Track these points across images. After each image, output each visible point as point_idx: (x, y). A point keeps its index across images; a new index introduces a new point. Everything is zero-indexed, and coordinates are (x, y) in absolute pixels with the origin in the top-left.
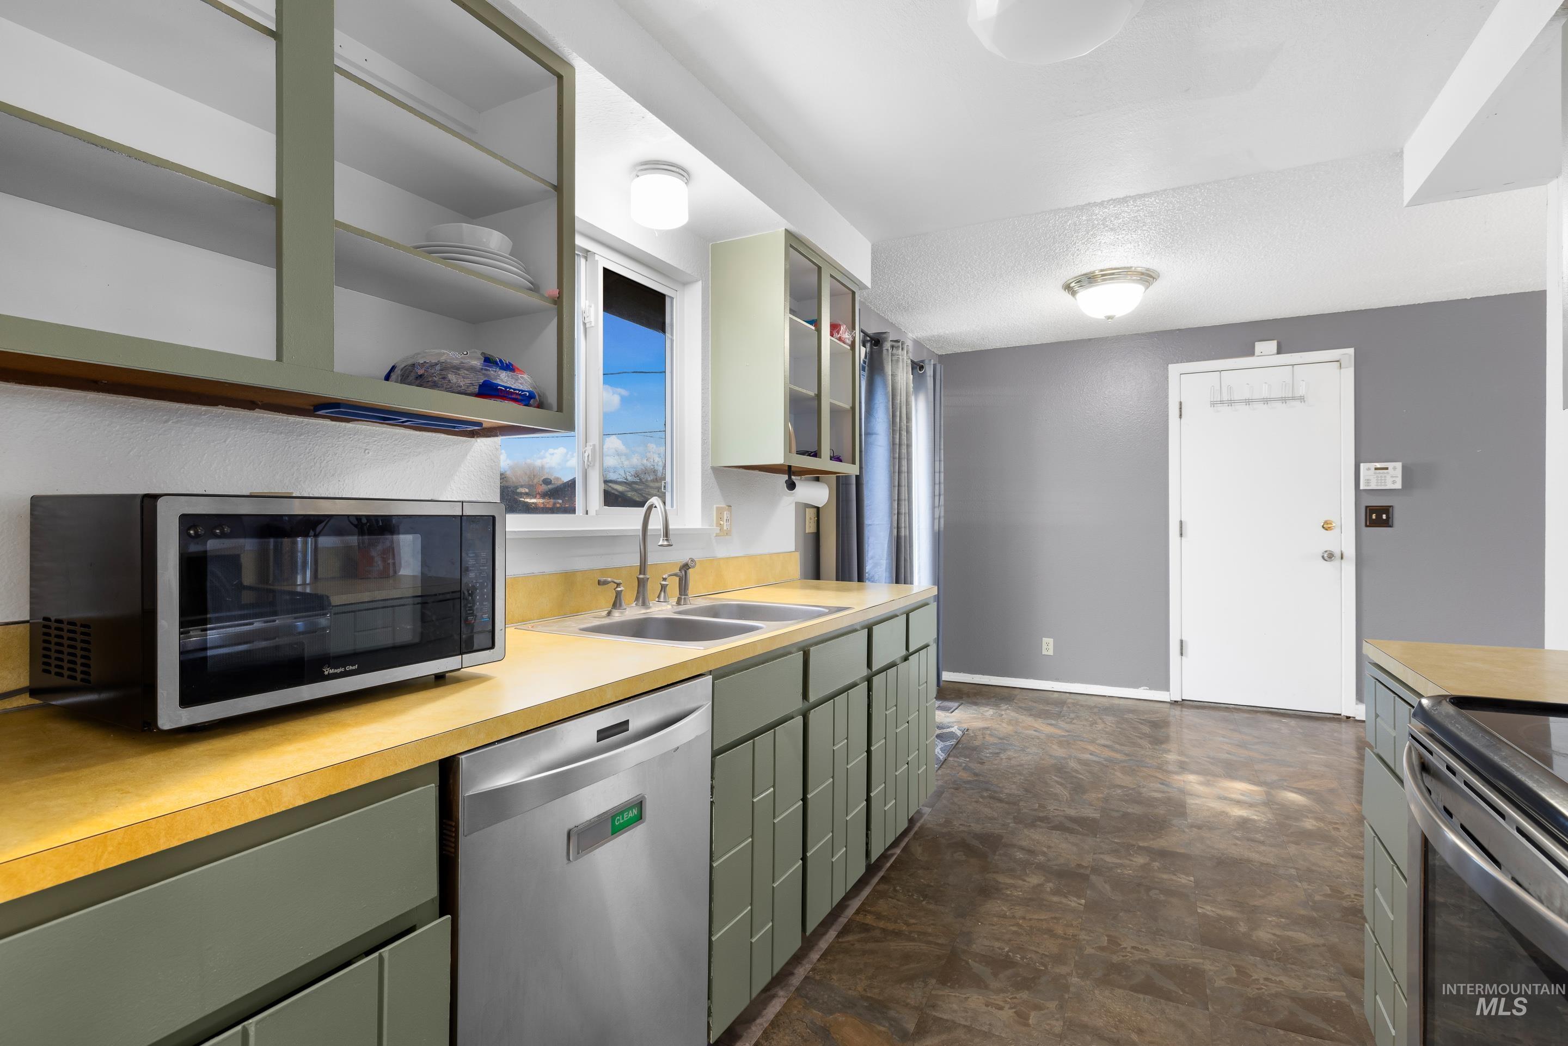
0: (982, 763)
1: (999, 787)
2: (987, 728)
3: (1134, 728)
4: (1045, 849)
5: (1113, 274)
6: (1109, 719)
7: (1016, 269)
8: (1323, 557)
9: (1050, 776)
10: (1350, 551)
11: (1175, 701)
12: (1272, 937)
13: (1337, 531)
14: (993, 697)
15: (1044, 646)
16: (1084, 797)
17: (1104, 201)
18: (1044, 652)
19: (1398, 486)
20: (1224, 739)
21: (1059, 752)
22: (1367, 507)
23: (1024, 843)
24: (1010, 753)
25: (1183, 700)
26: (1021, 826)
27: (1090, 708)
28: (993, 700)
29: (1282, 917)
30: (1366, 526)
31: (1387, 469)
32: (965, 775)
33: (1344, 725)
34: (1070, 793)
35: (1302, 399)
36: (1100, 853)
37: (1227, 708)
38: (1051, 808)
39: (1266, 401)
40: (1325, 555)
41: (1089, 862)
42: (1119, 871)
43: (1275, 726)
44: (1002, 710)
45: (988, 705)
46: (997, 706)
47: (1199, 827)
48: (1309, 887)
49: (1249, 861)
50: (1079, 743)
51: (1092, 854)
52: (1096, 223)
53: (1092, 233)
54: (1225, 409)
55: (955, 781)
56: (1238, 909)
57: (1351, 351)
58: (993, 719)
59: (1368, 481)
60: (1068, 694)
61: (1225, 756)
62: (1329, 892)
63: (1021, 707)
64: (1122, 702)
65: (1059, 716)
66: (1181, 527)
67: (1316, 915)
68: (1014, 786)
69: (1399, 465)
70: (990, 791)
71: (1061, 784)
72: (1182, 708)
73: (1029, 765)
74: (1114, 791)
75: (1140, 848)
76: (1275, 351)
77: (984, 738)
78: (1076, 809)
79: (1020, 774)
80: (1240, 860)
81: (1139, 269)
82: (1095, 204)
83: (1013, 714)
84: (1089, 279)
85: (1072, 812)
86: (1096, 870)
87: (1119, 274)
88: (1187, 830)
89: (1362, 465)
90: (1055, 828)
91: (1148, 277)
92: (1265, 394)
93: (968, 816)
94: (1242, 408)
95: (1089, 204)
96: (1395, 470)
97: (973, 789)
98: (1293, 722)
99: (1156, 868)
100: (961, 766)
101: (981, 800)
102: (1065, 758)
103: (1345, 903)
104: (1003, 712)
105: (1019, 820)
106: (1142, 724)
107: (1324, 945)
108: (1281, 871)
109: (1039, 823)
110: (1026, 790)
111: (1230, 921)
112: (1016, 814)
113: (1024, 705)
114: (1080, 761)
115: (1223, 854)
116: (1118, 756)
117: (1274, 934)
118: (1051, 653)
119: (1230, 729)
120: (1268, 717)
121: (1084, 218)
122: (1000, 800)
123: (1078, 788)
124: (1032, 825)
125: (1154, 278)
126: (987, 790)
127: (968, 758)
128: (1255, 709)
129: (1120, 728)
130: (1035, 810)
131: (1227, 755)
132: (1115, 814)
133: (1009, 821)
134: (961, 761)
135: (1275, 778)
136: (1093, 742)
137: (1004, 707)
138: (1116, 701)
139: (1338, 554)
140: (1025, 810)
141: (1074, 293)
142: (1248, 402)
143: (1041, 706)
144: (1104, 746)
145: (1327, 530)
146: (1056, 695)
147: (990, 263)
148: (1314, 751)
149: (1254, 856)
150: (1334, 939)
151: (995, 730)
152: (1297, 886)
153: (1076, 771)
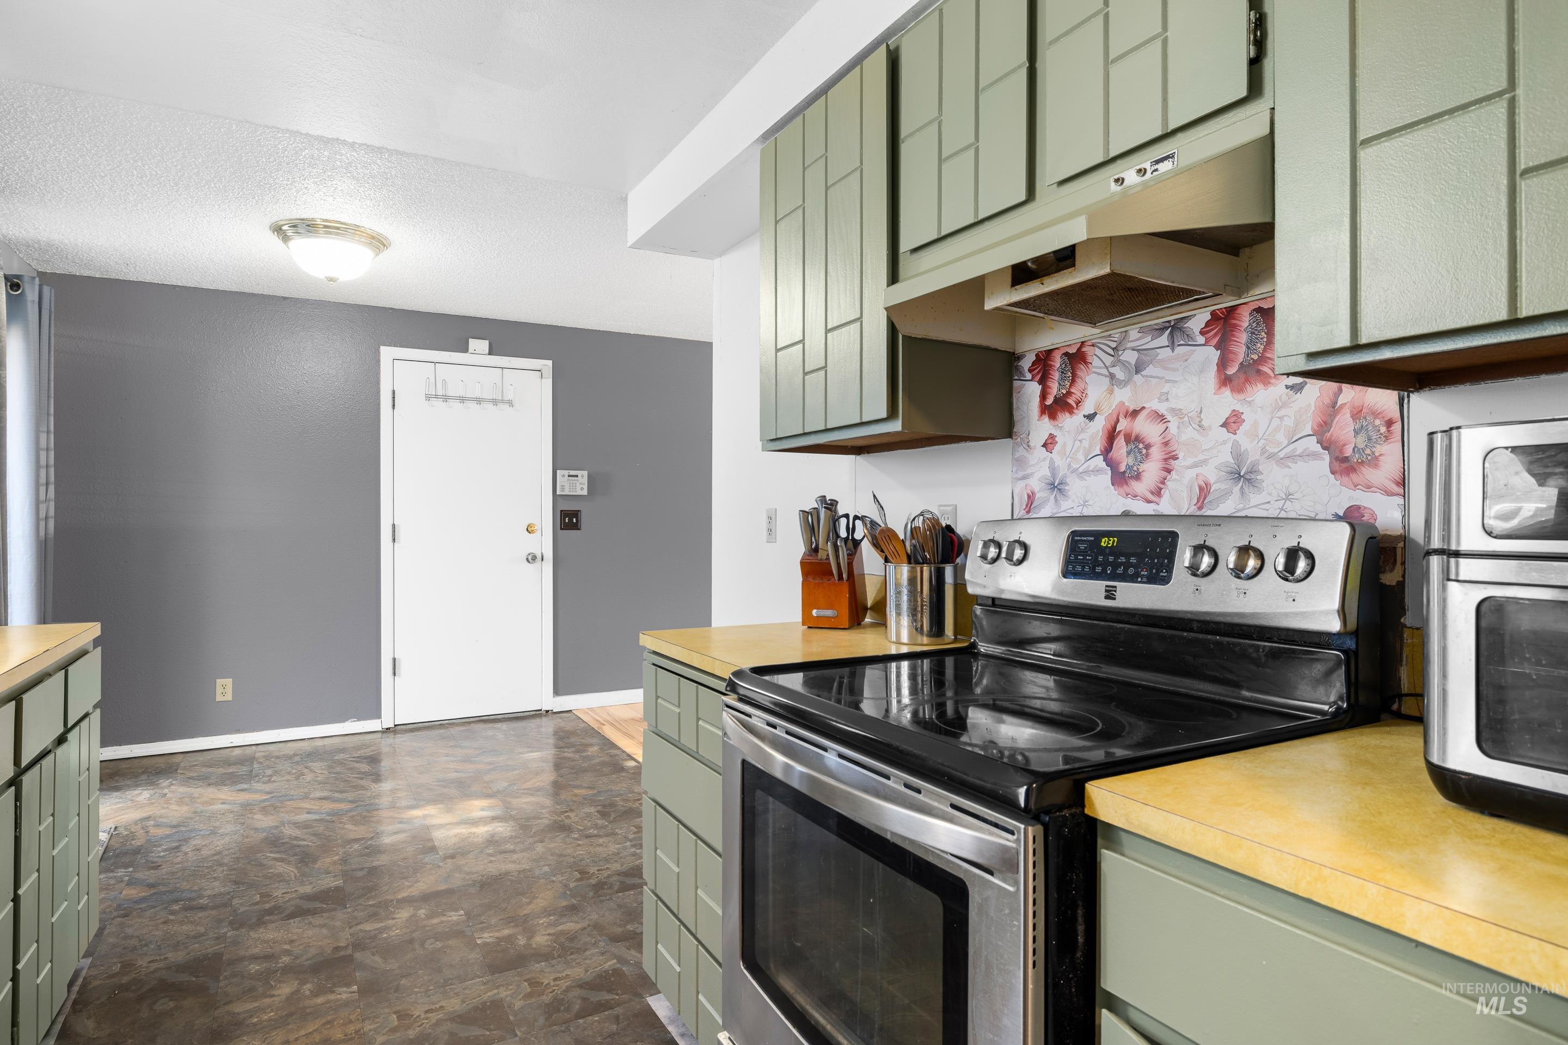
0: (157, 867)
1: (195, 891)
2: (148, 818)
3: (351, 769)
4: (287, 947)
5: (338, 228)
6: (316, 766)
7: (213, 185)
8: (527, 560)
9: (263, 855)
10: (549, 554)
11: (387, 729)
12: (549, 937)
13: (538, 534)
14: (143, 773)
15: (219, 690)
16: (316, 866)
17: (356, 143)
18: (219, 698)
19: (585, 492)
20: (448, 758)
21: (265, 822)
22: (561, 511)
23: (256, 951)
24: (197, 842)
25: (395, 725)
26: (243, 930)
27: (289, 757)
28: (144, 777)
29: (550, 915)
30: (561, 529)
31: (577, 476)
32: (132, 893)
33: (544, 719)
34: (297, 868)
35: (510, 403)
36: (356, 924)
37: (441, 725)
38: (278, 893)
39: (479, 401)
40: (530, 558)
41: (347, 939)
42: (385, 935)
43: (490, 733)
44: (163, 788)
45: (137, 786)
46: (152, 784)
47: (452, 857)
48: (563, 878)
49: (507, 873)
50: (288, 803)
51: (347, 929)
52: (338, 163)
53: (329, 174)
54: (439, 403)
55: (119, 906)
56: (512, 924)
57: (550, 363)
58: (153, 804)
59: (563, 488)
60: (254, 748)
61: (454, 775)
62: (579, 876)
63: (190, 778)
64: (327, 742)
65: (250, 776)
66: (394, 532)
67: (575, 902)
68: (217, 884)
69: (585, 473)
70: (181, 901)
71: (282, 860)
72: (395, 735)
73: (229, 849)
74: (350, 848)
75: (399, 901)
76: (487, 351)
77: (147, 832)
78: (311, 883)
79: (221, 865)
80: (500, 875)
81: (369, 232)
82: (344, 142)
83: (182, 789)
84: (307, 227)
85: (307, 889)
86: (358, 945)
87: (346, 230)
88: (441, 864)
89: (558, 471)
90: (292, 916)
91: (378, 243)
92: (478, 394)
93: (159, 946)
94: (457, 405)
95: (338, 139)
96: (583, 475)
97: (154, 907)
98: (503, 726)
99: (423, 916)
100: (122, 881)
101: (172, 917)
102: (277, 827)
103: (593, 881)
104: (166, 791)
105: (239, 923)
106: (357, 762)
107: (589, 926)
108: (537, 872)
109: (267, 918)
110: (236, 883)
111: (510, 939)
112: (231, 918)
113: (195, 774)
114: (296, 825)
115: (483, 876)
116: (343, 806)
117: (549, 934)
118: (229, 697)
119: (451, 746)
120: (481, 726)
121: (326, 153)
122: (202, 908)
123: (305, 858)
124: (261, 922)
125: (384, 245)
126: (177, 901)
127: (131, 866)
128: (468, 720)
129: (335, 773)
130: (256, 904)
131: (456, 774)
132: (360, 874)
133: (225, 930)
134: (119, 875)
135: (505, 784)
136: (306, 797)
137: (164, 783)
138: (320, 743)
139: (539, 557)
140: (242, 909)
141: (286, 239)
142: (462, 400)
143: (221, 769)
144: (320, 799)
145: (530, 533)
146: (237, 751)
147: (176, 166)
148: (530, 750)
149: (511, 867)
150: (594, 917)
151: (161, 817)
152: (553, 881)
153: (296, 838)
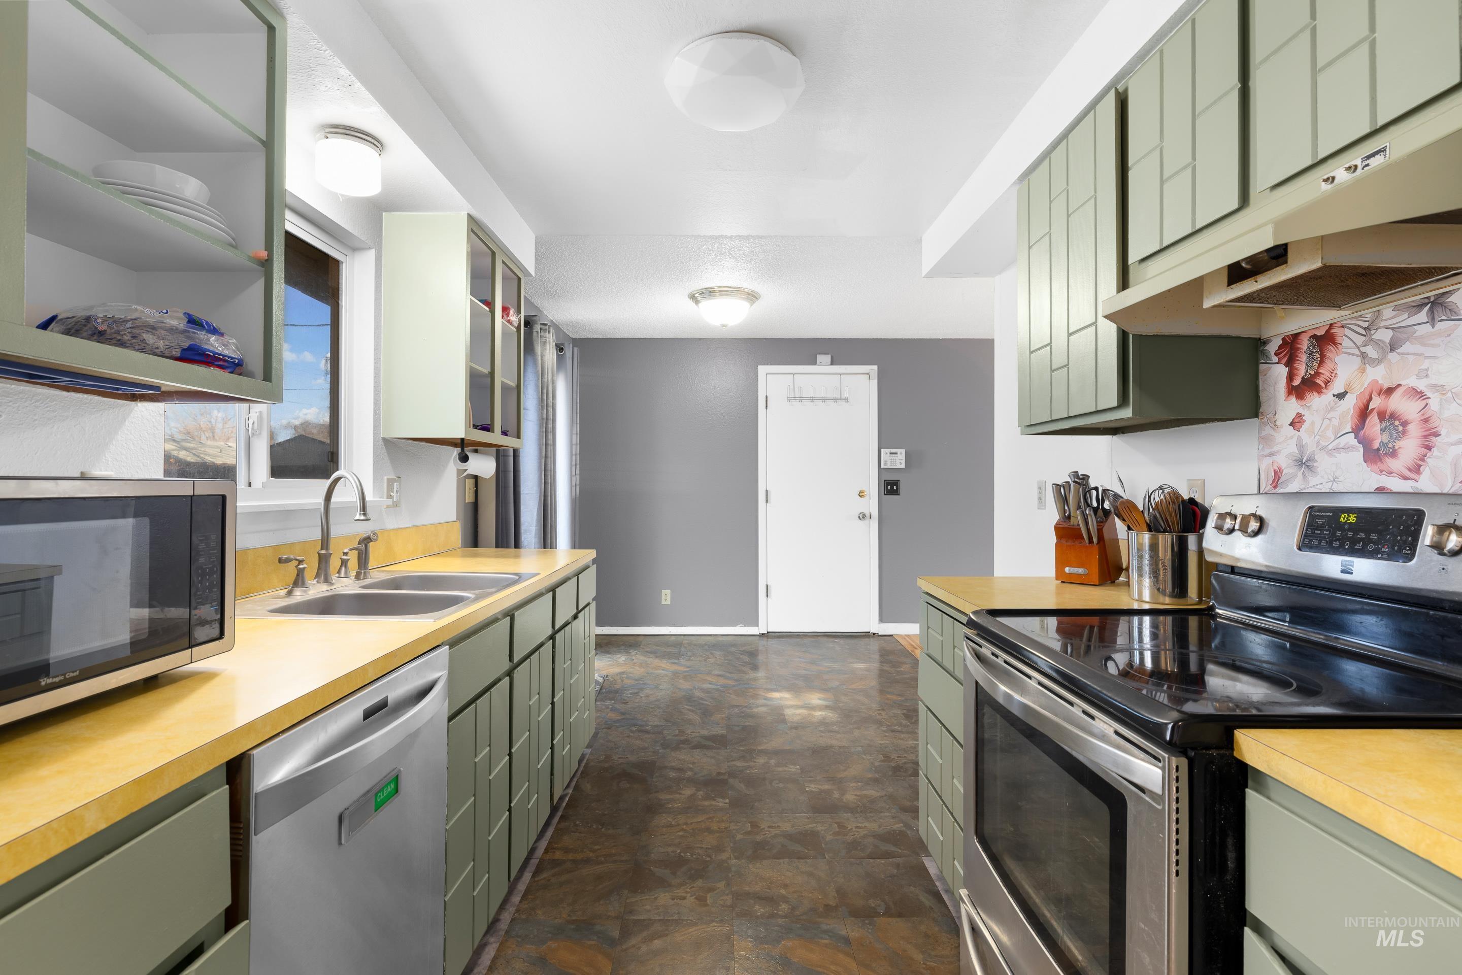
0: (626, 703)
1: (644, 721)
2: (623, 673)
3: (738, 659)
4: (691, 766)
6: (718, 653)
8: (859, 517)
9: (683, 706)
10: (875, 512)
11: (763, 634)
12: (856, 797)
13: (867, 498)
14: (623, 645)
15: (663, 597)
16: (712, 719)
18: (663, 602)
19: (903, 466)
20: (801, 659)
21: (685, 685)
22: (885, 481)
23: (674, 764)
24: (647, 691)
25: (767, 632)
26: (668, 750)
27: (702, 646)
28: (623, 647)
29: (858, 782)
30: (885, 494)
31: (897, 453)
32: (612, 716)
33: (872, 640)
34: (700, 718)
35: (846, 400)
36: (732, 761)
37: (798, 635)
38: (689, 732)
39: (823, 399)
40: (861, 516)
41: (726, 769)
42: (748, 772)
43: (831, 645)
44: (632, 656)
45: (619, 652)
46: (627, 652)
47: (796, 728)
48: (871, 758)
49: (831, 747)
50: (699, 675)
51: (726, 762)
54: (797, 404)
55: (606, 722)
56: (831, 782)
57: (876, 368)
58: (627, 664)
59: (886, 462)
60: (682, 636)
61: (804, 672)
62: (883, 759)
63: (647, 652)
64: (724, 638)
65: (679, 655)
66: (767, 495)
67: (878, 776)
68: (656, 719)
69: (903, 451)
70: (637, 725)
71: (693, 711)
72: (767, 639)
73: (664, 699)
74: (733, 711)
75: (759, 751)
76: (830, 362)
77: (622, 681)
78: (708, 729)
79: (659, 708)
80: (827, 747)
83: (642, 658)
84: (710, 293)
85: (705, 732)
86: (732, 774)
88: (788, 732)
89: (882, 450)
90: (695, 747)
91: (752, 297)
92: (823, 395)
93: (624, 750)
94: (807, 403)
96: (901, 454)
97: (623, 726)
98: (842, 641)
99: (773, 764)
100: (608, 708)
101: (632, 734)
102: (691, 690)
103: (893, 764)
104: (634, 657)
105: (665, 746)
106: (742, 654)
107: (886, 795)
108: (853, 750)
109: (682, 745)
110: (666, 720)
111: (828, 792)
112: (662, 742)
113: (649, 649)
114: (702, 690)
115: (815, 745)
116: (730, 682)
117: (856, 795)
118: (668, 602)
119: (803, 651)
120: (825, 639)
122: (647, 732)
123: (706, 713)
124: (677, 748)
125: (756, 298)
126: (635, 725)
127: (613, 700)
128: (816, 634)
129: (727, 660)
130: (677, 735)
131: (804, 671)
132: (737, 728)
133: (658, 748)
134: (607, 703)
135: (837, 683)
136: (709, 673)
137: (633, 652)
138: (721, 639)
139: (868, 515)
140: (669, 737)
141: (697, 302)
142: (812, 399)
143: (663, 648)
144: (717, 675)
145: (861, 497)
146: (673, 638)
148: (858, 661)
149: (834, 743)
150: (890, 790)
151: (630, 673)
152: (863, 759)
153: (702, 699)
